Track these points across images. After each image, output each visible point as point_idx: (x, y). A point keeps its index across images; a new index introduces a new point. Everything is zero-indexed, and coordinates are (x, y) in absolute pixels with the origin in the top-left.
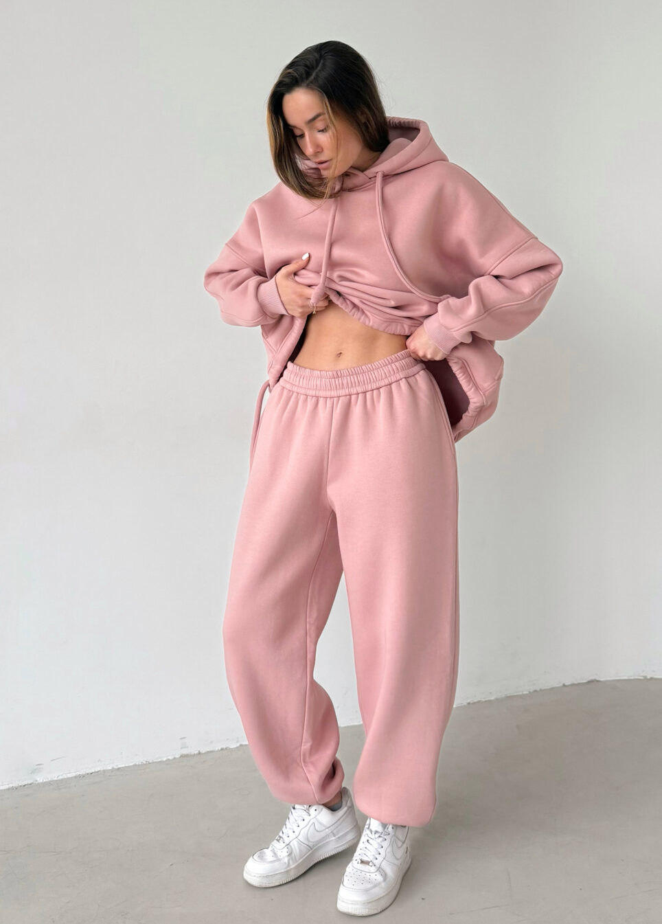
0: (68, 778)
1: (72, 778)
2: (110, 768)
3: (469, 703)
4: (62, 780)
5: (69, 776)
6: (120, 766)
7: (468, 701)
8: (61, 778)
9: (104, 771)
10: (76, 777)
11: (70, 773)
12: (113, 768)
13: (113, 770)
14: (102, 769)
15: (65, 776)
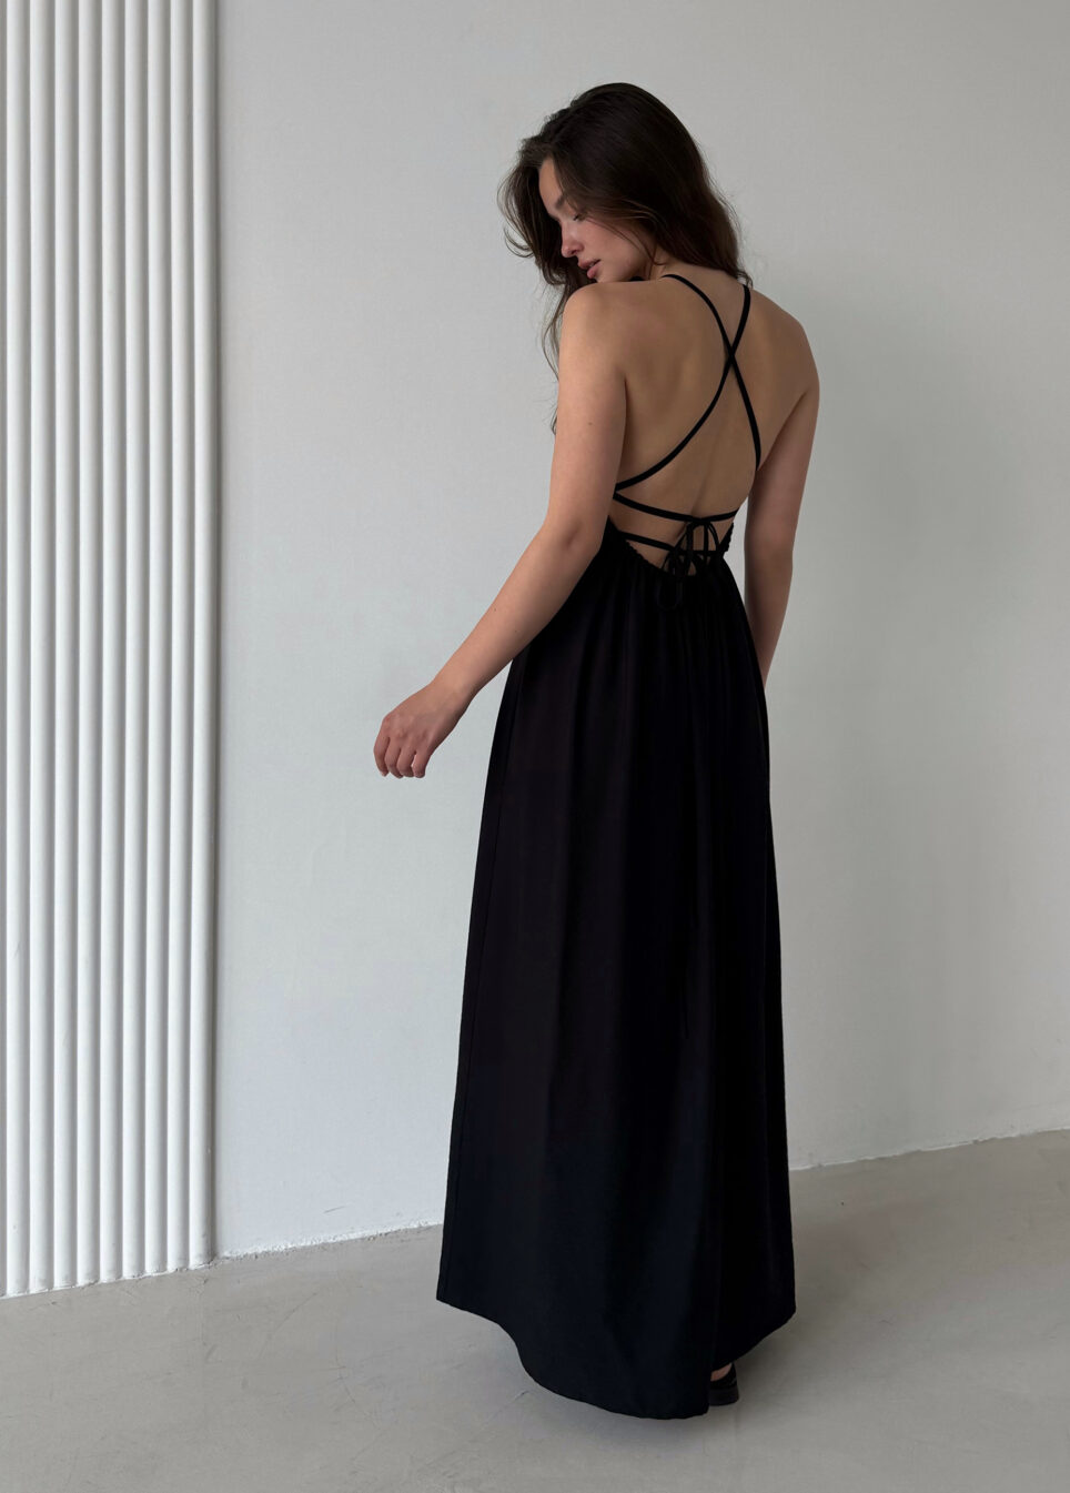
0: (351, 1240)
1: (356, 1240)
2: (416, 1226)
3: (976, 1142)
4: (341, 1243)
5: (353, 1236)
6: (430, 1224)
7: (975, 1138)
8: (339, 1239)
9: (406, 1231)
10: (362, 1239)
11: (352, 1232)
12: (420, 1227)
13: (419, 1230)
14: (403, 1227)
15: (345, 1237)
